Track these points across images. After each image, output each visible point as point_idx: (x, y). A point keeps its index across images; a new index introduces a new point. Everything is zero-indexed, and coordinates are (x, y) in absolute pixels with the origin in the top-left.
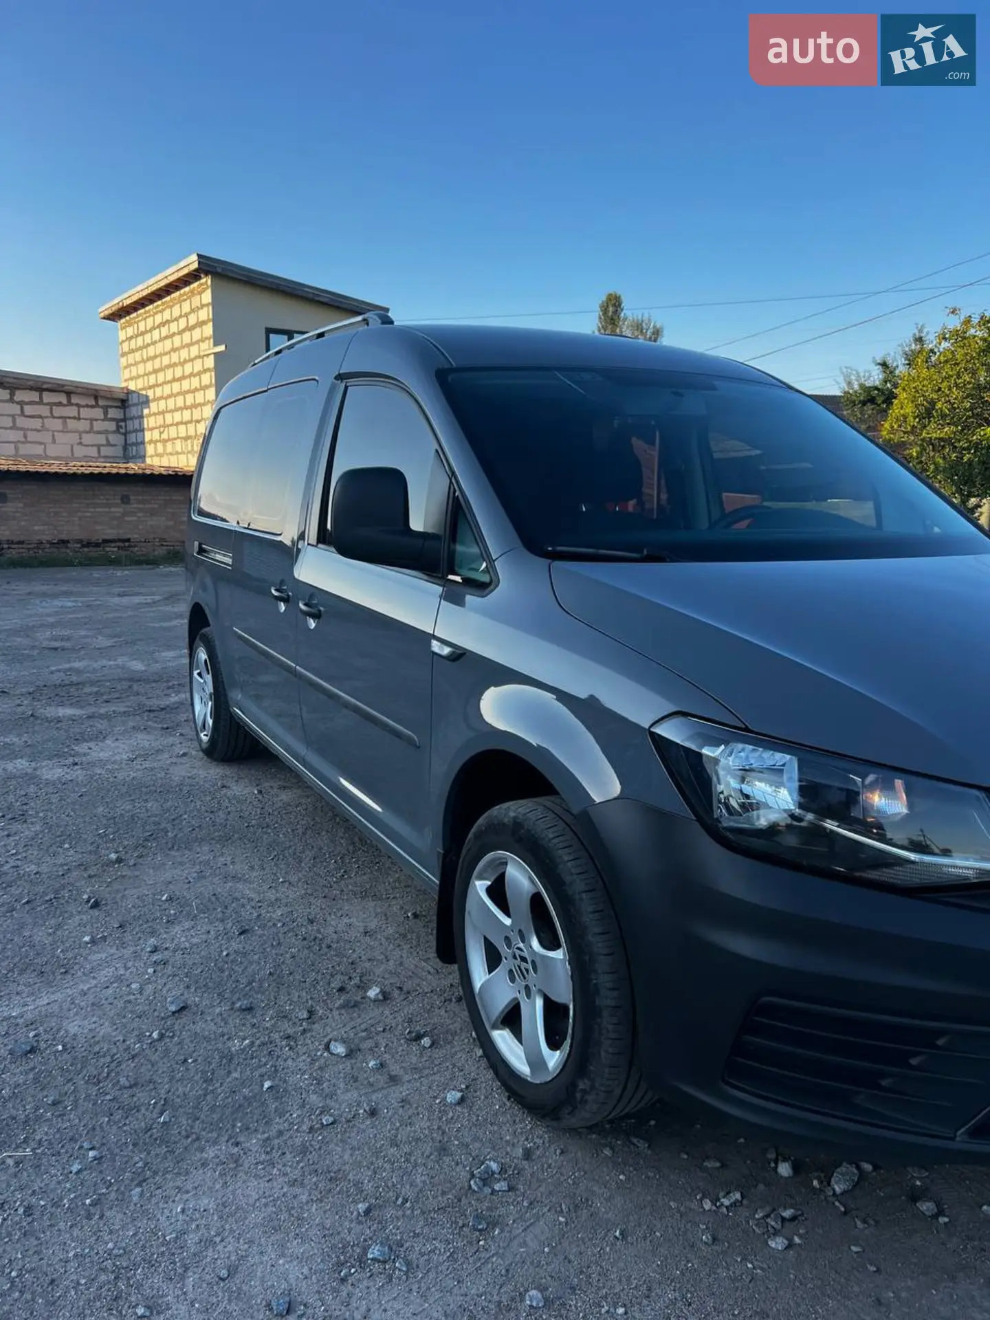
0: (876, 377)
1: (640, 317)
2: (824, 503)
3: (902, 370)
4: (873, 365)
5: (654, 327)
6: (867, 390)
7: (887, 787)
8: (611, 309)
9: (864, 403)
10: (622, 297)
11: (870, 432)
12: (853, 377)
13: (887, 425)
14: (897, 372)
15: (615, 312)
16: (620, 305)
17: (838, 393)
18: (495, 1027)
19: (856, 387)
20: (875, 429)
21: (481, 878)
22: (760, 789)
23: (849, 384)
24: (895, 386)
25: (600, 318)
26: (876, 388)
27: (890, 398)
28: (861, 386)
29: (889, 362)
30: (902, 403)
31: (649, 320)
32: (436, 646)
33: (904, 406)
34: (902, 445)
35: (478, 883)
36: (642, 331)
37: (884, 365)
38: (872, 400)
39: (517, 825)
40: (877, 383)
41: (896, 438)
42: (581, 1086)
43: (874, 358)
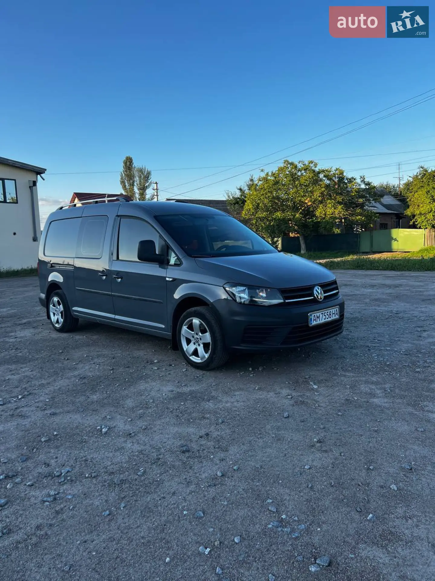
0: (238, 194)
1: (141, 167)
2: (224, 242)
3: (247, 191)
4: (237, 189)
5: (147, 171)
6: (236, 199)
7: (262, 291)
8: (128, 163)
9: (235, 204)
10: (133, 159)
11: (238, 215)
12: (230, 194)
13: (244, 212)
14: (245, 193)
15: (130, 165)
16: (132, 162)
17: (224, 199)
18: (190, 356)
19: (231, 198)
20: (239, 213)
21: (185, 325)
22: (242, 295)
23: (229, 196)
24: (245, 197)
25: (124, 167)
26: (239, 198)
27: (244, 202)
28: (233, 197)
29: (242, 188)
30: (248, 204)
31: (145, 168)
32: (167, 279)
33: (249, 205)
34: (250, 219)
35: (184, 327)
36: (142, 173)
37: (240, 189)
38: (237, 203)
39: (195, 311)
40: (239, 196)
41: (247, 217)
42: (214, 357)
43: (237, 188)
